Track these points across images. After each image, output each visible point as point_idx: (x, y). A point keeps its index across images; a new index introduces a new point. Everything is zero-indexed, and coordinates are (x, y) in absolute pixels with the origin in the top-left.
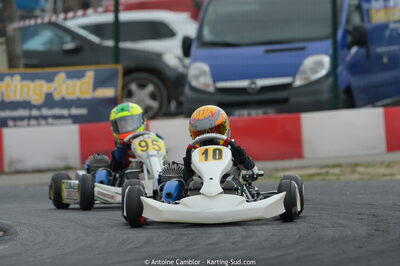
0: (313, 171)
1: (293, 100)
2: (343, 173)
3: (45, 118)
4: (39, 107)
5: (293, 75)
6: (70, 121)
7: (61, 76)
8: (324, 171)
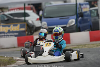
0: (75, 46)
1: (67, 30)
2: (82, 47)
3: (8, 36)
4: (7, 33)
5: (67, 24)
6: (14, 36)
7: (12, 26)
8: (78, 46)
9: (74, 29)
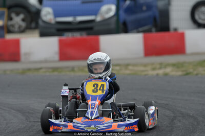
9: (113, 26)
